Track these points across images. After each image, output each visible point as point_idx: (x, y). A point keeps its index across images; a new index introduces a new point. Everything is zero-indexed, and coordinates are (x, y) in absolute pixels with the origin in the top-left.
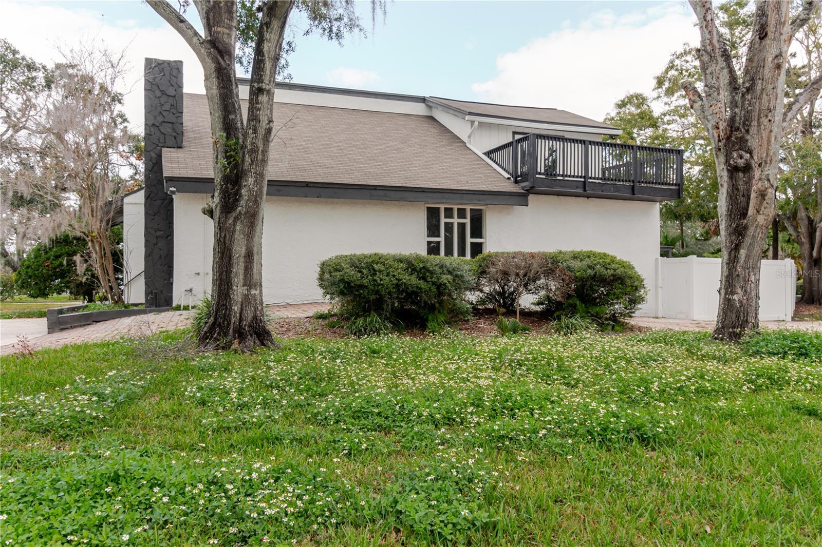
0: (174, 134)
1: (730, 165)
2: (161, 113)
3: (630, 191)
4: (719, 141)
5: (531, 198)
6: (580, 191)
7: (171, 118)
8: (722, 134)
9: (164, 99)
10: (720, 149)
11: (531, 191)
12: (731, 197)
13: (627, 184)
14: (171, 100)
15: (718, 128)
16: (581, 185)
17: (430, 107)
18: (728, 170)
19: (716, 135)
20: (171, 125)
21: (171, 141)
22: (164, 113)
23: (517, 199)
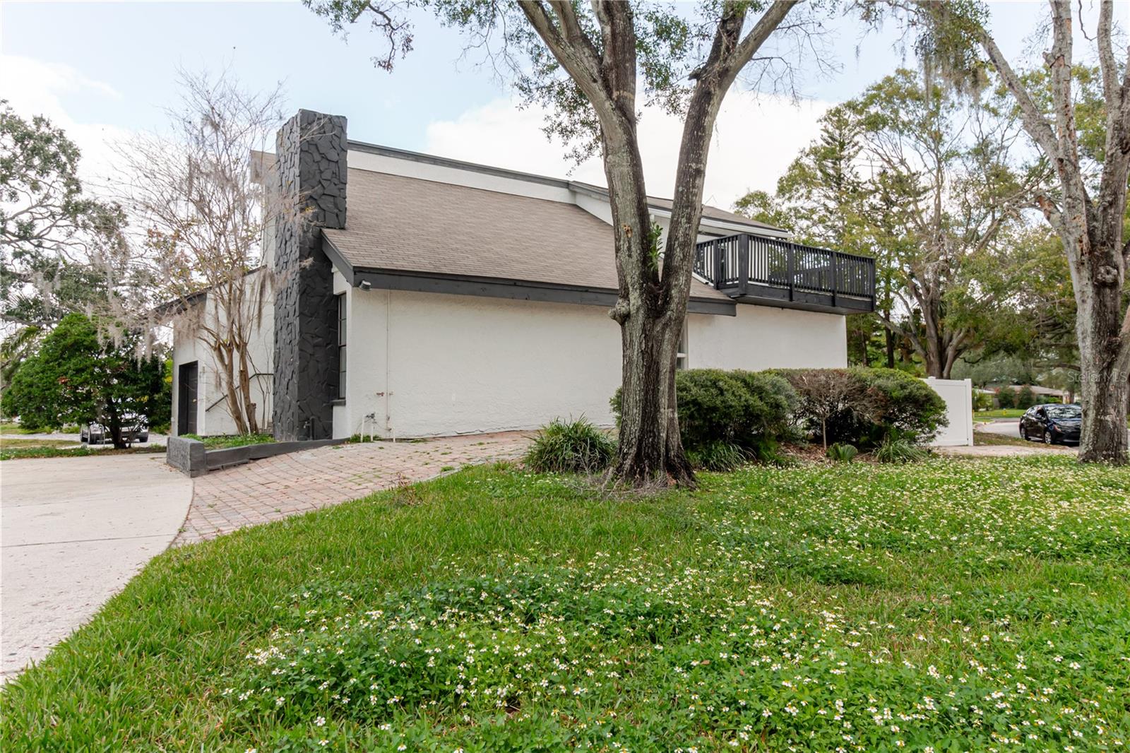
0: (336, 211)
1: (1097, 280)
2: (320, 182)
3: (830, 302)
4: (1082, 255)
5: (738, 306)
6: (786, 300)
7: (332, 189)
8: (1085, 248)
9: (324, 165)
10: (1083, 264)
11: (742, 299)
12: (1098, 314)
13: (828, 294)
14: (333, 167)
15: (1081, 242)
16: (787, 293)
17: (574, 193)
18: (1095, 286)
19: (1079, 249)
20: (332, 199)
21: (332, 220)
22: (323, 182)
23: (724, 308)
